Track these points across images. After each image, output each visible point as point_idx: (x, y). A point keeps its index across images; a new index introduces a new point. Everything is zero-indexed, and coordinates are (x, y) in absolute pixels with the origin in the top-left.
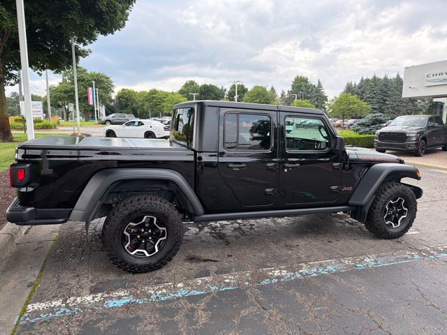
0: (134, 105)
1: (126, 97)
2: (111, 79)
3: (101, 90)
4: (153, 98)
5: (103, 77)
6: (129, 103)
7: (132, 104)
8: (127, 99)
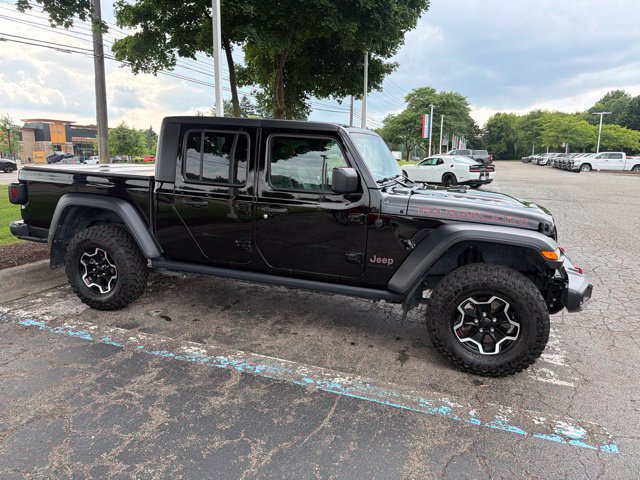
0: (511, 136)
1: (499, 125)
2: (467, 100)
3: (449, 117)
4: (534, 124)
5: (456, 97)
6: (504, 134)
7: (507, 135)
8: (501, 129)
